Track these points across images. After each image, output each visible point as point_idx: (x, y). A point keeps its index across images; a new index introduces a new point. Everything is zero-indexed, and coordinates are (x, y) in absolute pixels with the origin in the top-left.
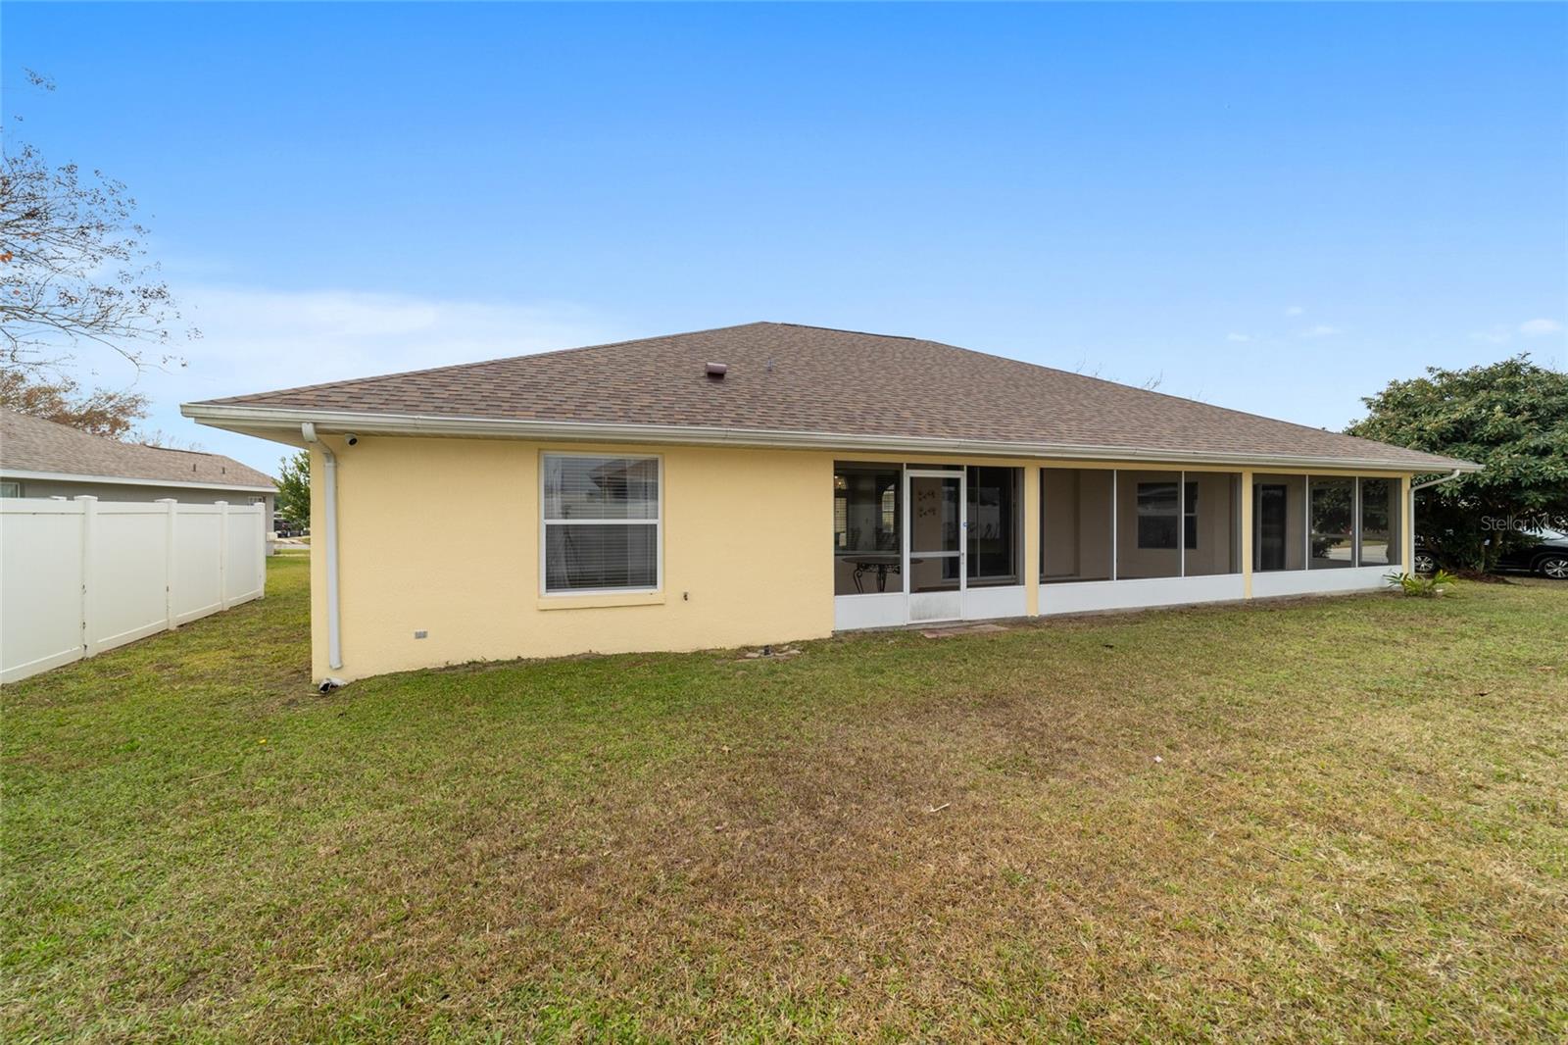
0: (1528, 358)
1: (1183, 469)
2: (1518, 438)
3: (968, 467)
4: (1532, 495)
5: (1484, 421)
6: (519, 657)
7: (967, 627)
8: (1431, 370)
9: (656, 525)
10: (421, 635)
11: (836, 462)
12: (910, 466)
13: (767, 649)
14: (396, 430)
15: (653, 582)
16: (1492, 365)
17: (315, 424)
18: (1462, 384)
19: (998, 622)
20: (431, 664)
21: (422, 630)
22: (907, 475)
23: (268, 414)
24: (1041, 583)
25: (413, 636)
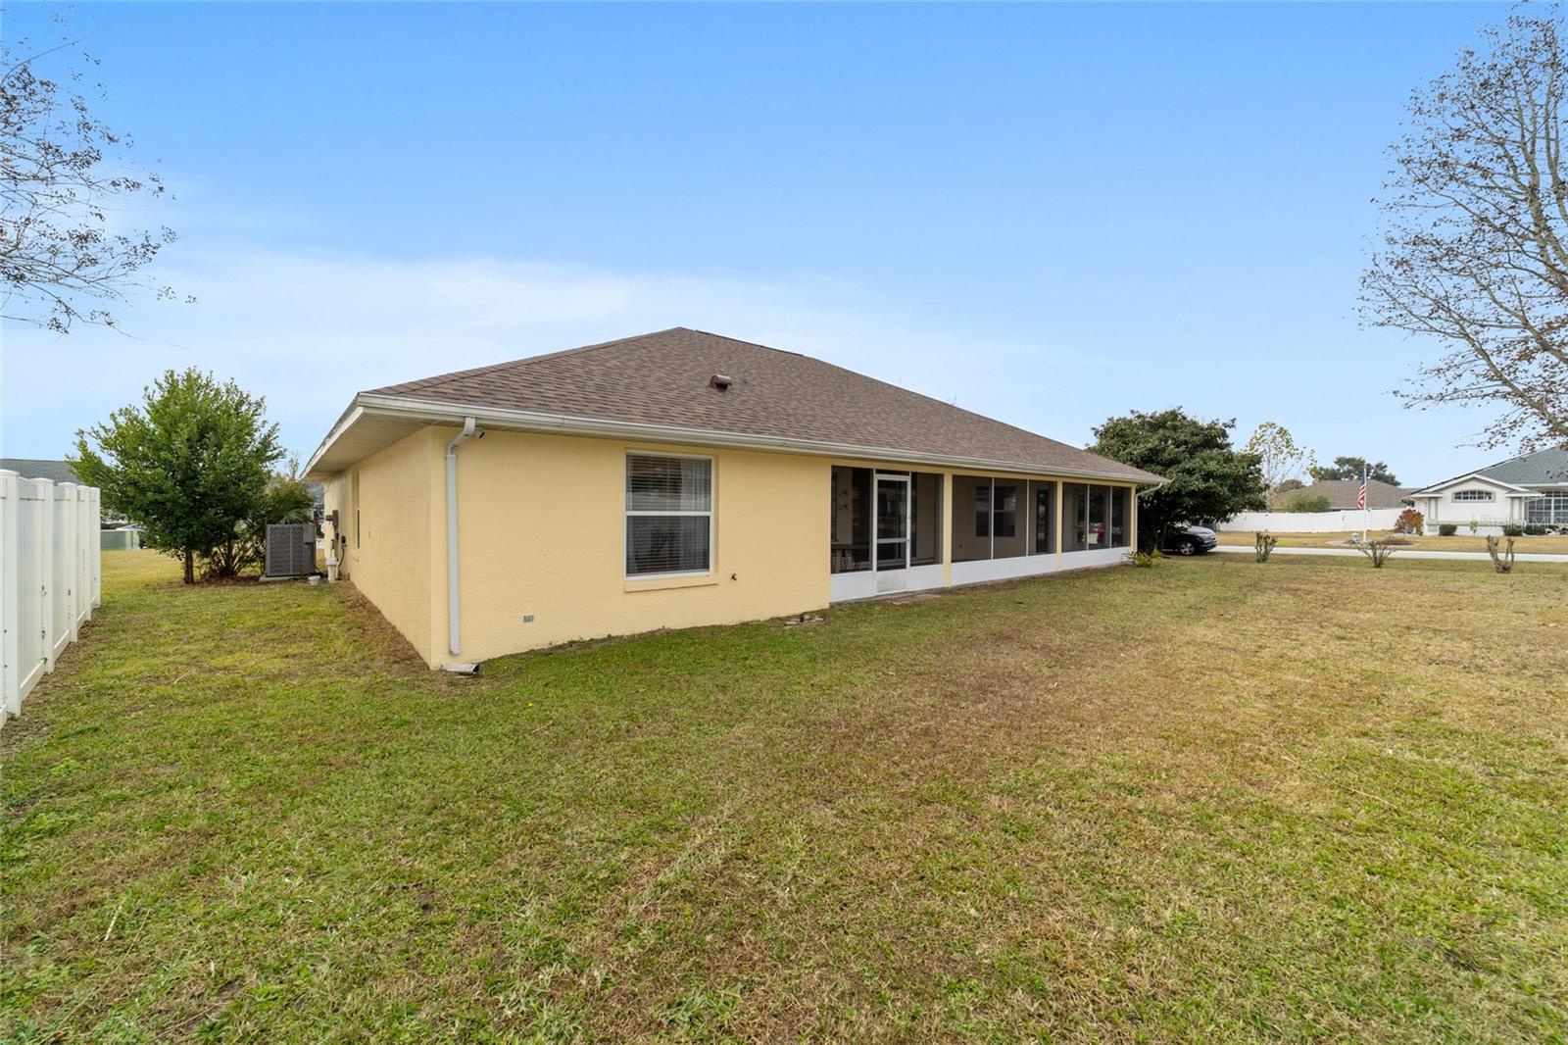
0: (1182, 410)
1: (1028, 478)
2: (1179, 462)
3: (913, 473)
4: (1187, 499)
5: (1164, 450)
6: (609, 636)
7: (912, 596)
8: (1132, 412)
9: (708, 517)
10: (528, 619)
11: (833, 467)
12: (879, 472)
13: (801, 617)
14: (542, 428)
15: (706, 566)
16: (1164, 412)
17: (476, 418)
18: (1149, 423)
19: (929, 591)
20: (537, 645)
21: (530, 614)
22: (877, 477)
23: (439, 408)
24: (953, 561)
25: (522, 619)
